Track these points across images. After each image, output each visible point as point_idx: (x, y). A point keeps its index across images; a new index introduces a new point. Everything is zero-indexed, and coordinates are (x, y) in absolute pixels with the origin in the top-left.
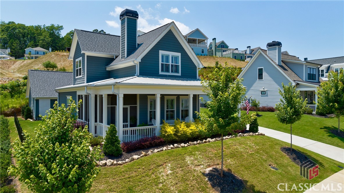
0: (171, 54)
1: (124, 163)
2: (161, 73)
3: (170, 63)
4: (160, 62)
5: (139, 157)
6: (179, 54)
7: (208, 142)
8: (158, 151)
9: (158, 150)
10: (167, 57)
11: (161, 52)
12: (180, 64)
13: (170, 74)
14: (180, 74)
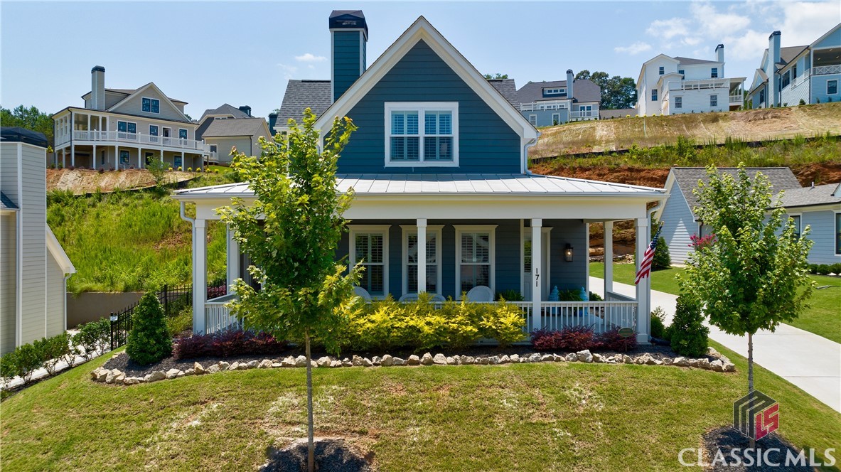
0: (422, 108)
1: (136, 383)
2: (388, 163)
3: (422, 134)
4: (388, 133)
5: (181, 373)
6: (453, 107)
7: (422, 363)
8: (239, 368)
9: (243, 364)
10: (413, 118)
11: (390, 108)
12: (455, 133)
13: (421, 163)
14: (455, 162)
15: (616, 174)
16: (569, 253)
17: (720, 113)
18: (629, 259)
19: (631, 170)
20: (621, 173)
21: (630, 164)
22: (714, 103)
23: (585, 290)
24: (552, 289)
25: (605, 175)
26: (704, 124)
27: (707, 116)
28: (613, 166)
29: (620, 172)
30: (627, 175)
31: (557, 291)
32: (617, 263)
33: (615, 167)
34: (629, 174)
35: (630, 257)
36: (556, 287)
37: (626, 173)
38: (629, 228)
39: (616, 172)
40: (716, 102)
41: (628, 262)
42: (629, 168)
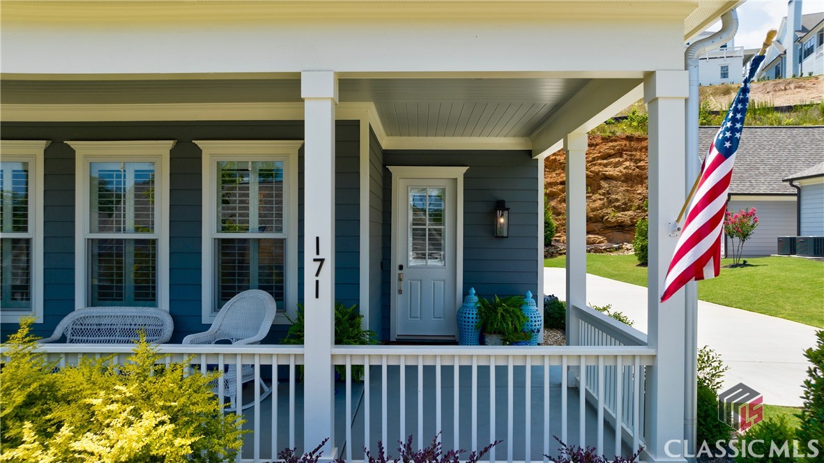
15: (611, 144)
16: (502, 220)
17: (733, 85)
18: (627, 249)
19: (629, 138)
20: (618, 143)
21: (629, 132)
22: (725, 74)
23: (535, 297)
24: (466, 293)
25: (597, 145)
26: (714, 97)
27: (717, 89)
28: (608, 134)
29: (616, 141)
30: (625, 145)
31: (476, 299)
32: (612, 254)
33: (610, 135)
34: (627, 143)
35: (629, 246)
36: (473, 291)
37: (624, 143)
38: (628, 210)
39: (612, 141)
40: (727, 74)
41: (626, 252)
42: (627, 137)
